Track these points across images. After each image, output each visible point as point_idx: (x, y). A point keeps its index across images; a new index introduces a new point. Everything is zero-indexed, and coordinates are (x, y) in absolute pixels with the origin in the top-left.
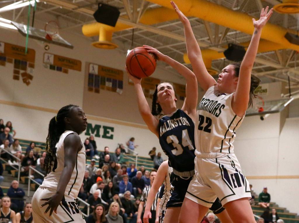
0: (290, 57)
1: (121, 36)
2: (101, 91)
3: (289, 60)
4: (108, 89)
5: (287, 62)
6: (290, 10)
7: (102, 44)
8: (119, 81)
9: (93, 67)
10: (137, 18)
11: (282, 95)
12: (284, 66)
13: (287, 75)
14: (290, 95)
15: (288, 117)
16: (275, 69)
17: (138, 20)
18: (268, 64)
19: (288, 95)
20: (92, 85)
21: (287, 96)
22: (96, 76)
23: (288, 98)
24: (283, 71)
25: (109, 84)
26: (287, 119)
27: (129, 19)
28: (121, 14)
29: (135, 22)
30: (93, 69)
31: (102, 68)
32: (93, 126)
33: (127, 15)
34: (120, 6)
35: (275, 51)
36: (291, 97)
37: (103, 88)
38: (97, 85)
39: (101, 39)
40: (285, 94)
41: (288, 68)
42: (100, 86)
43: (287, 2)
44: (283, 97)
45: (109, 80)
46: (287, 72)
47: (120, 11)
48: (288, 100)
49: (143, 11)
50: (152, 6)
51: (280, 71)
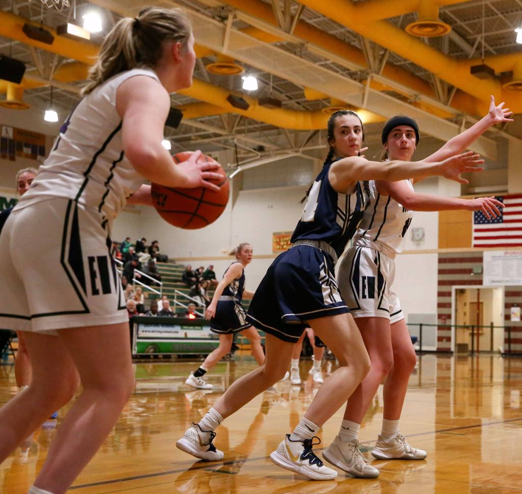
0: (236, 123)
1: (40, 94)
2: (17, 158)
3: (235, 126)
4: (27, 156)
5: (233, 127)
6: (225, 70)
7: (10, 104)
8: (40, 147)
9: (6, 130)
10: (49, 75)
11: (229, 165)
12: (231, 132)
13: (233, 142)
14: (238, 165)
15: (241, 189)
16: (220, 135)
17: (51, 77)
18: (212, 130)
19: (236, 164)
20: (6, 151)
21: (234, 167)
22: (10, 140)
23: (235, 168)
24: (230, 137)
25: (27, 151)
26: (241, 192)
27: (40, 75)
28: (27, 70)
29: (47, 79)
30: (7, 132)
31: (17, 131)
32: (8, 200)
33: (38, 71)
34: (26, 60)
35: (220, 115)
36: (239, 167)
37: (20, 156)
38: (12, 151)
39: (10, 97)
40: (231, 164)
41: (234, 135)
42: (16, 153)
43: (220, 62)
44: (230, 167)
45: (27, 145)
46: (233, 139)
47: (26, 65)
48: (235, 170)
49: (56, 67)
50: (70, 61)
51: (225, 138)
